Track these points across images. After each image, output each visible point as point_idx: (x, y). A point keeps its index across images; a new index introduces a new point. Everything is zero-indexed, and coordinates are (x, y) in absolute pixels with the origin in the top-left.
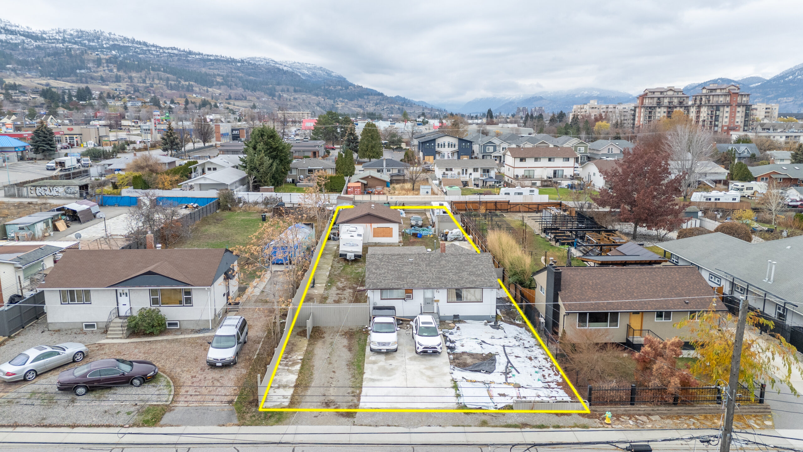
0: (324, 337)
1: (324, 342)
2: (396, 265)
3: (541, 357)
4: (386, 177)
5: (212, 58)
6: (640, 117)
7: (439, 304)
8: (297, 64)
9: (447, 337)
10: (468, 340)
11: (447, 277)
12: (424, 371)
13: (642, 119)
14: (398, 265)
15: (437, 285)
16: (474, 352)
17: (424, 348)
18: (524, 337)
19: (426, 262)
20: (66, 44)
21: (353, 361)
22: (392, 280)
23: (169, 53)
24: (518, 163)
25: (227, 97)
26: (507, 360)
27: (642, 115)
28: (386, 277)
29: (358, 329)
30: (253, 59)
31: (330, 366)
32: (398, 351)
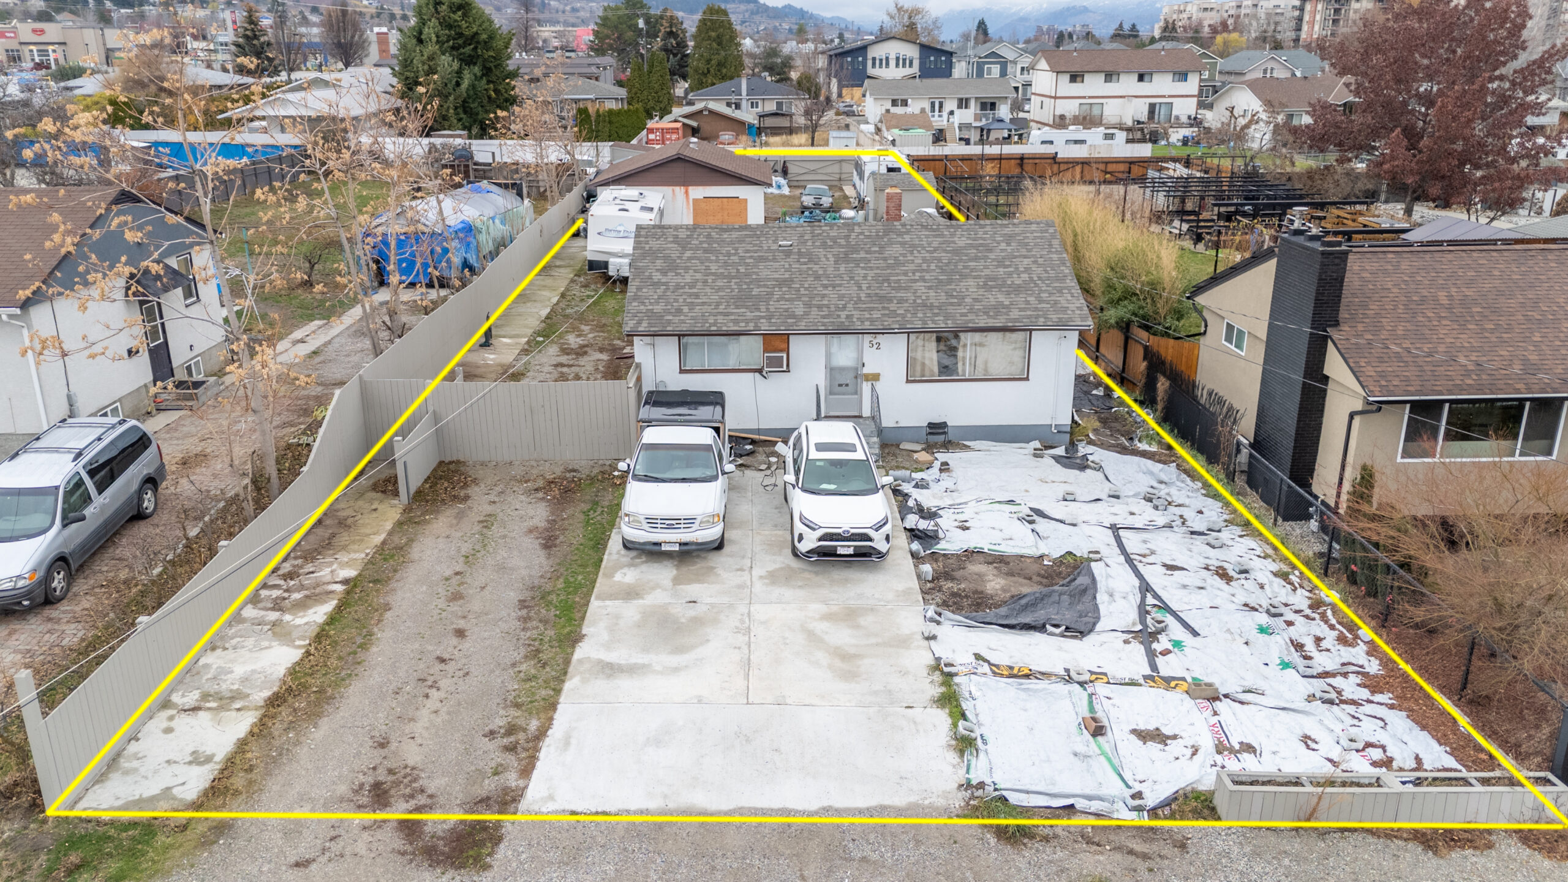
0: (467, 498)
1: (460, 516)
2: (735, 259)
3: (1262, 570)
4: (748, 115)
6: (1312, 23)
7: (879, 386)
9: (906, 496)
10: (984, 506)
11: (909, 295)
12: (820, 627)
13: (1316, 28)
14: (742, 258)
15: (872, 321)
16: (1008, 549)
17: (824, 538)
18: (1178, 496)
19: (835, 250)
21: (549, 587)
22: (718, 304)
24: (1066, 87)
26: (1136, 582)
27: (1318, 17)
28: (697, 296)
29: (595, 471)
31: (455, 607)
32: (727, 549)
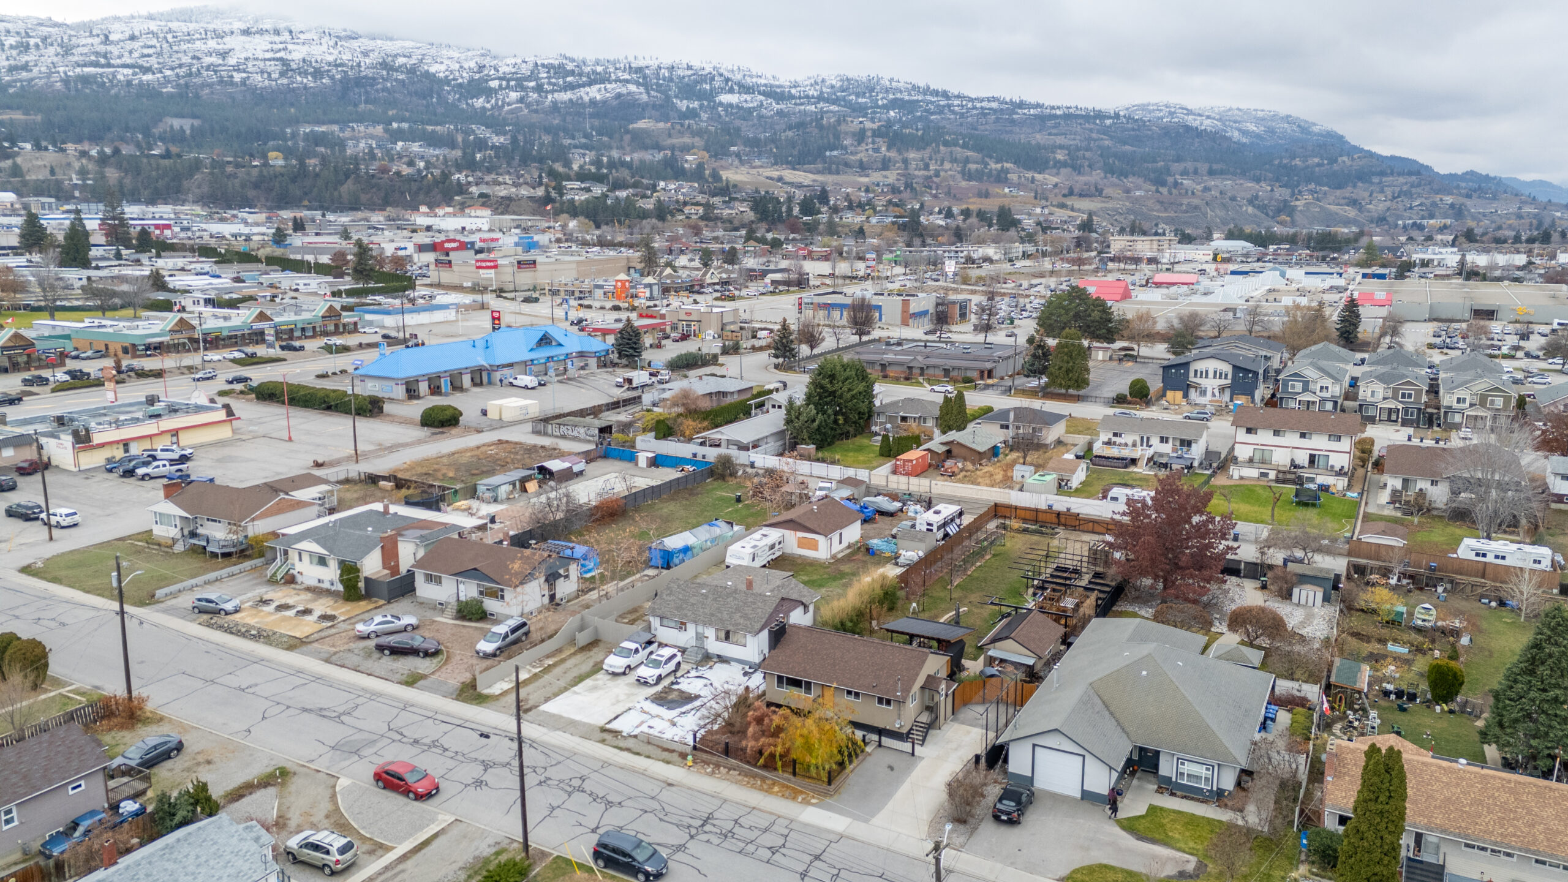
0: (591, 651)
1: (585, 655)
2: (688, 594)
5: (1058, 112)
7: (708, 640)
8: (1236, 112)
11: (720, 615)
12: (622, 695)
16: (689, 690)
19: (715, 596)
20: (822, 105)
21: (583, 675)
23: (982, 108)
24: (1243, 436)
25: (1066, 191)
26: (703, 704)
28: (669, 605)
30: (1143, 107)
31: (562, 675)
